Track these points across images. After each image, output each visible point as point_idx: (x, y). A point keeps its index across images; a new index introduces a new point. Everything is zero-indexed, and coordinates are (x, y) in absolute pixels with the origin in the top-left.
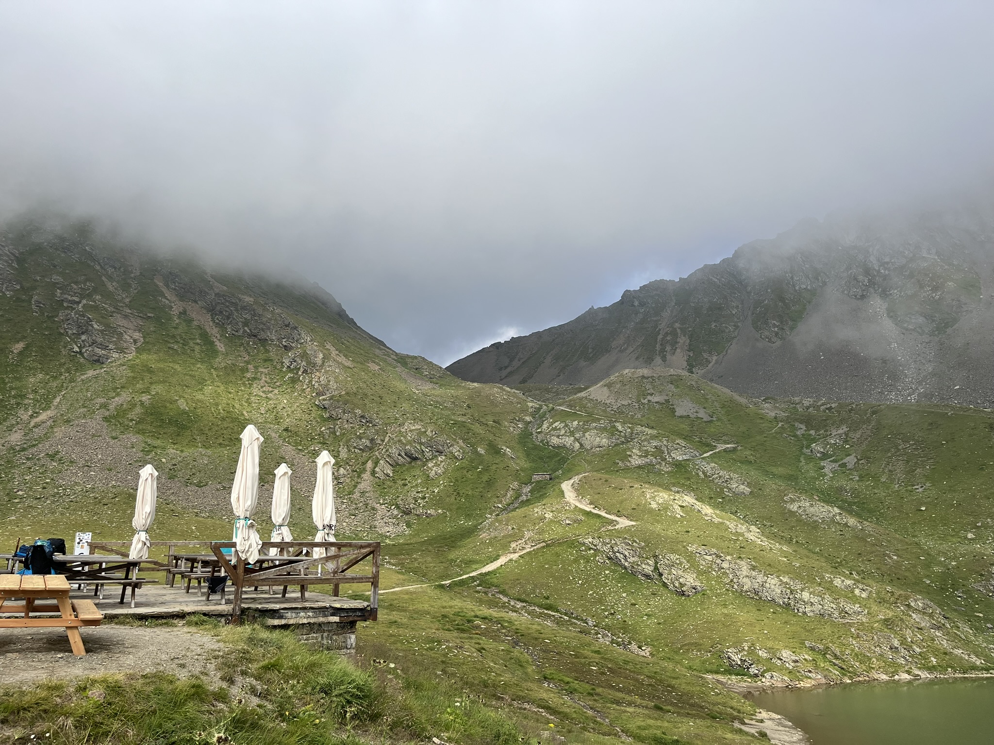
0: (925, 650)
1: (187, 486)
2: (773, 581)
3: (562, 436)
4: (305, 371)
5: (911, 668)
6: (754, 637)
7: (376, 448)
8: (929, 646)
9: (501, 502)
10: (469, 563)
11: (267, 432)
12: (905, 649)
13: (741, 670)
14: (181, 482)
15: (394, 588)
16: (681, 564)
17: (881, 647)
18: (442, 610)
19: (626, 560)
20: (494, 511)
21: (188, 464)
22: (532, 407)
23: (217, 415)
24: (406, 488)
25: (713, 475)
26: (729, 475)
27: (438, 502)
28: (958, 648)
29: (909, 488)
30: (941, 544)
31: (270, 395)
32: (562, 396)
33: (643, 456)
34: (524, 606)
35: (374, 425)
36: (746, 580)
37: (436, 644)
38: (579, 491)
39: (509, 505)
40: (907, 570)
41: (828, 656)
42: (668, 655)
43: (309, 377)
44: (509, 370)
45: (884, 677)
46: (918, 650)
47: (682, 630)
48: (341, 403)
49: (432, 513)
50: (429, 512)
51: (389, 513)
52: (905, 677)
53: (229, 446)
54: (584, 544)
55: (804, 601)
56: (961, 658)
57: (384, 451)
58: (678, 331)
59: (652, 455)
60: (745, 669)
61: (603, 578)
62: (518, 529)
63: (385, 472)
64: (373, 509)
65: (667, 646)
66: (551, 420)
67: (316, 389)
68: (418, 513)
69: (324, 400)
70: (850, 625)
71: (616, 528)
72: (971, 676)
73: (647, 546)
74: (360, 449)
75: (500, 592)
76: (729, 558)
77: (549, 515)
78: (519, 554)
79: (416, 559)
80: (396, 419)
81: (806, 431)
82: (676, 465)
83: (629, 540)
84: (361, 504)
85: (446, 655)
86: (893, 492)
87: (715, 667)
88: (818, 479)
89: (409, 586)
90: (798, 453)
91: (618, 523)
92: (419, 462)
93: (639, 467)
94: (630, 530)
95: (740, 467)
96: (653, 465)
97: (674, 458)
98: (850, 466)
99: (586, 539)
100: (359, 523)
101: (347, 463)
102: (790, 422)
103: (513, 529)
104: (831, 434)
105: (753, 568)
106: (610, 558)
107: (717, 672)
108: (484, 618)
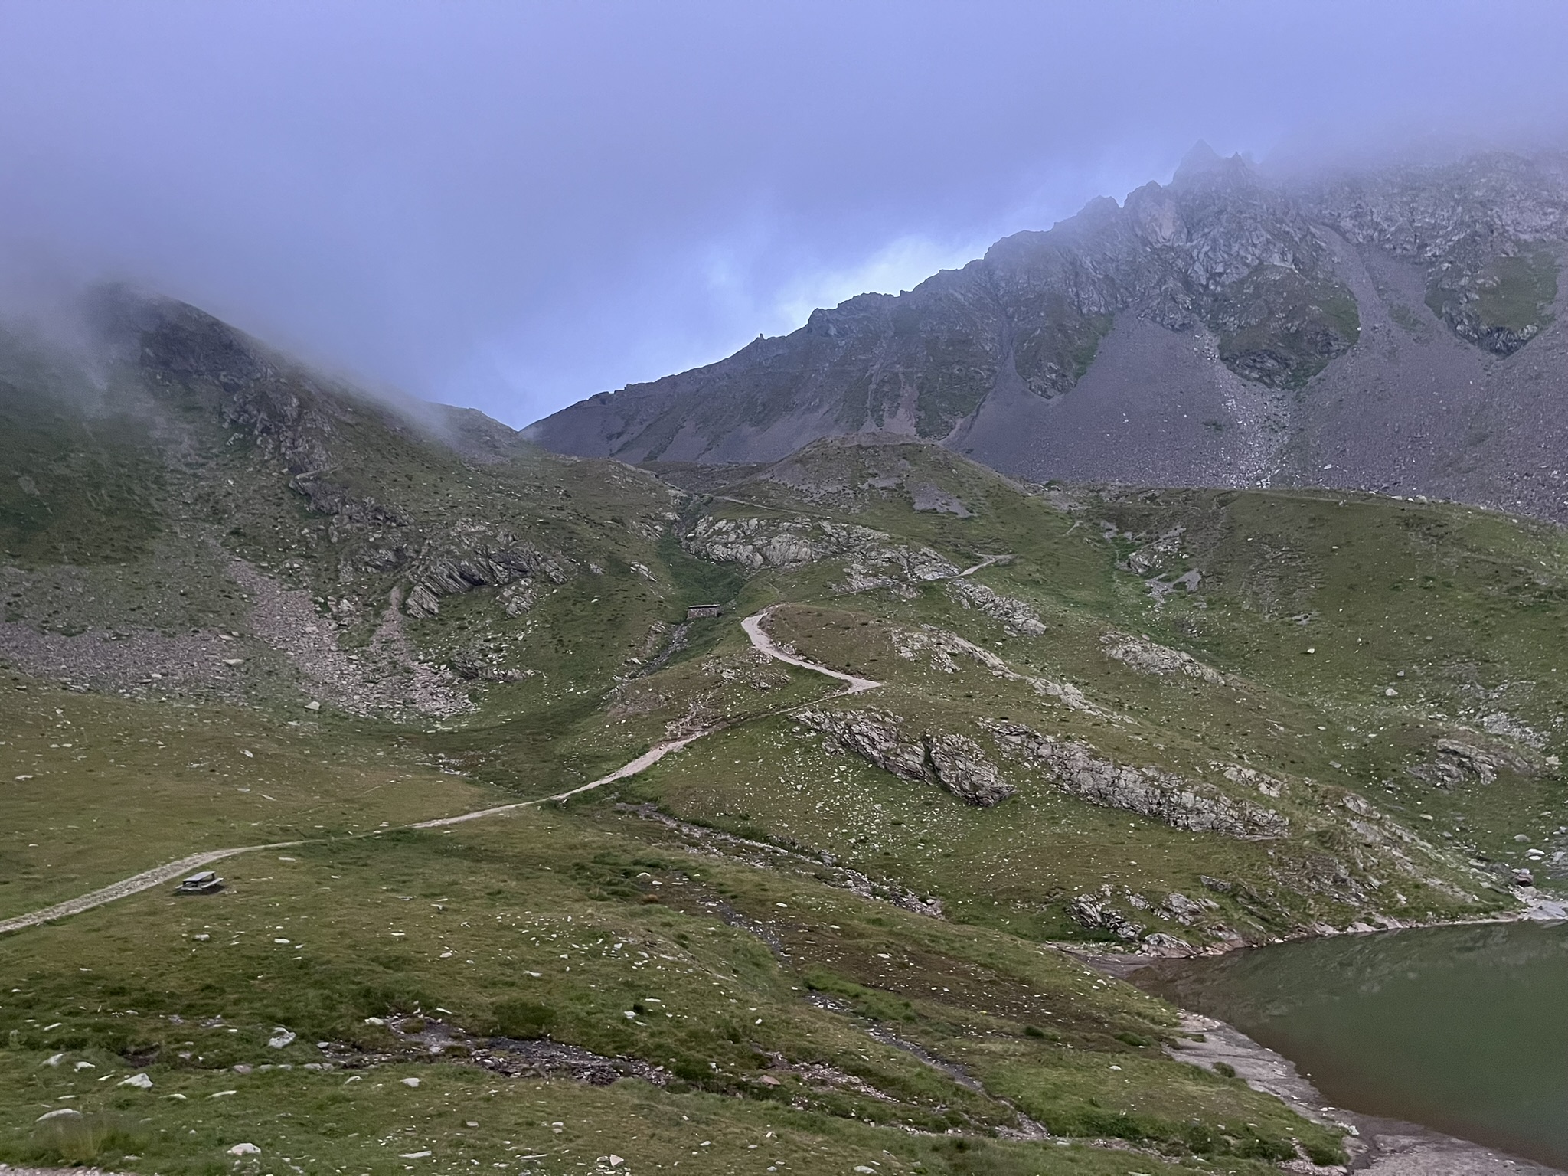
0: (1385, 881)
1: (44, 634)
2: (1130, 775)
3: (732, 543)
4: (266, 430)
5: (1370, 914)
6: (1116, 873)
7: (407, 565)
8: (1390, 875)
9: (637, 656)
10: (594, 762)
11: (200, 536)
12: (1357, 881)
13: (1104, 932)
14: (31, 627)
15: (467, 812)
16: (971, 750)
17: (1318, 880)
18: (570, 852)
19: (874, 747)
20: (626, 670)
21: (45, 593)
22: (675, 497)
23: (98, 505)
24: (465, 633)
25: (984, 603)
26: (1011, 603)
27: (522, 656)
28: (1432, 876)
29: (1287, 619)
30: (1346, 705)
31: (200, 471)
32: (720, 481)
33: (871, 575)
34: (708, 835)
35: (400, 525)
36: (1083, 775)
37: (600, 940)
38: (774, 630)
39: (651, 659)
40: (1303, 747)
41: (1239, 899)
42: (975, 913)
43: (273, 440)
44: (624, 439)
45: (1330, 930)
46: (1376, 882)
47: (992, 866)
48: (337, 485)
49: (516, 676)
50: (510, 673)
51: (437, 678)
52: (1364, 928)
53: (123, 561)
54: (798, 722)
55: (1185, 808)
56: (1444, 894)
57: (421, 569)
58: (901, 376)
59: (885, 573)
60: (1109, 929)
61: (836, 778)
62: (678, 699)
63: (425, 606)
64: (407, 670)
65: (970, 895)
66: (711, 518)
67: (289, 461)
68: (490, 675)
69: (305, 480)
70: (1266, 845)
71: (850, 692)
72: (1465, 922)
73: (909, 722)
74: (377, 567)
75: (659, 811)
76: (1050, 738)
77: (729, 675)
78: (684, 742)
79: (497, 757)
80: (439, 515)
81: (1117, 533)
82: (925, 589)
83: (877, 712)
84: (384, 663)
85: (627, 966)
86: (1263, 626)
87: (1056, 929)
88: (1144, 607)
89: (494, 807)
90: (1107, 568)
91: (850, 685)
92: (485, 589)
93: (865, 593)
94: (875, 696)
95: (1023, 591)
96: (888, 589)
97: (919, 578)
98: (1191, 587)
99: (801, 712)
100: (382, 696)
101: (354, 591)
102: (1091, 520)
103: (667, 699)
104: (1158, 538)
105: (1094, 756)
106: (843, 745)
107: (1062, 939)
108: (653, 866)
